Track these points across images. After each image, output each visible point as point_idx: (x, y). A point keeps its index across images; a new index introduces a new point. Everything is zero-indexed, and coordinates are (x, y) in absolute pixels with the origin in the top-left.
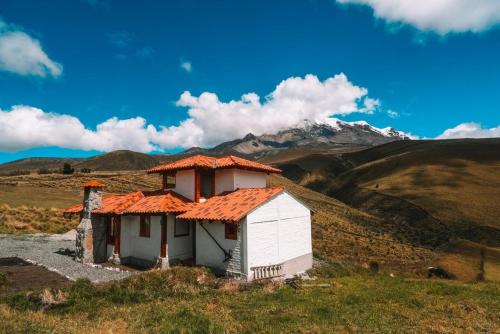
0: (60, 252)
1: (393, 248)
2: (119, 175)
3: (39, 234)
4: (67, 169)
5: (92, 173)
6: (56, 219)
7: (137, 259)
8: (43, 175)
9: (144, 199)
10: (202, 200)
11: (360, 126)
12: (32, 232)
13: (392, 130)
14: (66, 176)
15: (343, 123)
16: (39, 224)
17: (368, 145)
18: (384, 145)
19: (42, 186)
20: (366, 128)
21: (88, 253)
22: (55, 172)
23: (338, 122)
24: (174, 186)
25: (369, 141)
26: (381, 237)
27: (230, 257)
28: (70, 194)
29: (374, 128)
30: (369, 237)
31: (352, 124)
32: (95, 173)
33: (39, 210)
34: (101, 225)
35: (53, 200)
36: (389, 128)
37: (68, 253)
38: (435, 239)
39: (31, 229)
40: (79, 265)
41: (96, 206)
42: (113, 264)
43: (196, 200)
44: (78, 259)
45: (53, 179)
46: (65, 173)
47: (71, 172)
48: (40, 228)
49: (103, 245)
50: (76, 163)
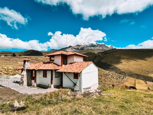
0: (14, 82)
1: (111, 79)
2: (31, 57)
3: (5, 76)
4: (14, 55)
5: (22, 57)
6: (11, 71)
7: (42, 85)
8: (6, 57)
9: (44, 65)
10: (64, 66)
11: (103, 45)
12: (3, 75)
13: (111, 46)
14: (13, 57)
15: (98, 43)
16: (5, 72)
17: (104, 50)
18: (109, 50)
19: (5, 60)
20: (104, 45)
21: (25, 83)
22: (10, 56)
23: (96, 43)
24: (54, 61)
25: (105, 49)
26: (108, 76)
27: (76, 85)
28: (15, 63)
29: (106, 45)
30: (105, 76)
31: (100, 44)
32: (23, 56)
33: (5, 68)
34: (30, 73)
35: (10, 64)
36: (110, 45)
37: (17, 82)
38: (122, 77)
39: (3, 74)
40: (22, 87)
41: (28, 67)
42: (34, 86)
43: (62, 66)
44: (21, 85)
45: (9, 58)
46: (13, 56)
47: (15, 56)
48: (6, 74)
49: (30, 80)
50: (16, 53)
